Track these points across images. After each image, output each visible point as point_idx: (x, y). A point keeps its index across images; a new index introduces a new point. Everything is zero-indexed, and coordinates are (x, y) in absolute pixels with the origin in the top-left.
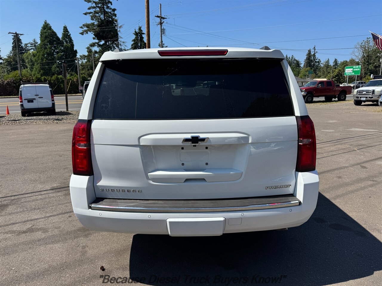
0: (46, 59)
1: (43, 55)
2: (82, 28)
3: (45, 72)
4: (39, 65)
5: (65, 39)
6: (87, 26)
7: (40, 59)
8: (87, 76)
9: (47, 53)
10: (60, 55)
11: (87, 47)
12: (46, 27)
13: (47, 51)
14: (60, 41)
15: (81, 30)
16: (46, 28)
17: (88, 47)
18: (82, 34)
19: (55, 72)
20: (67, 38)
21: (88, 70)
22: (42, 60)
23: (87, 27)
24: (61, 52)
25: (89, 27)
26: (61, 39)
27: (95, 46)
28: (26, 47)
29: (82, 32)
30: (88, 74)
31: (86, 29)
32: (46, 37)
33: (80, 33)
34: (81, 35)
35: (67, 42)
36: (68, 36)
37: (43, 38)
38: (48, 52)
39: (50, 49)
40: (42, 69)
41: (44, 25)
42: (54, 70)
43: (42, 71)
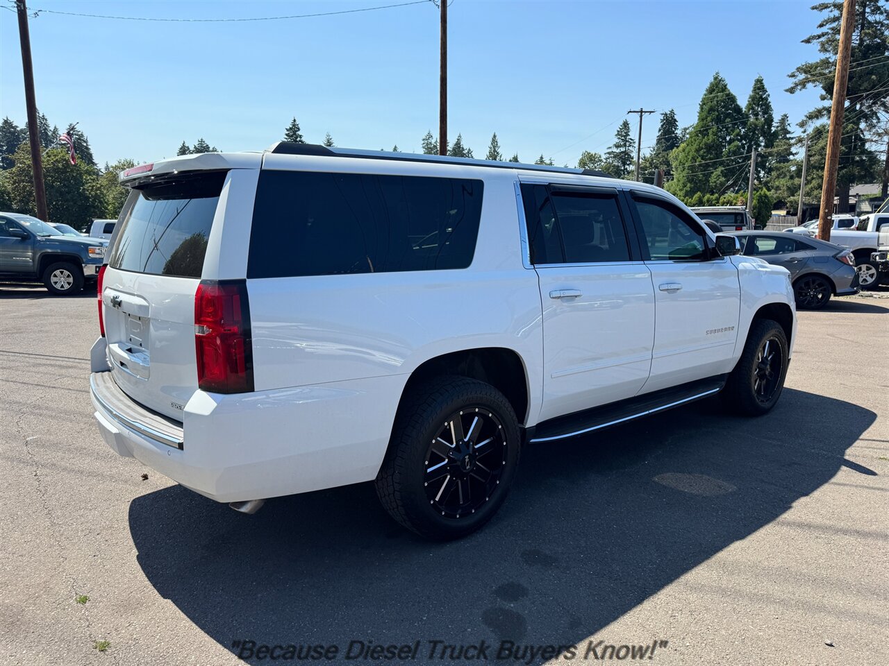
0: (702, 159)
1: (697, 151)
2: (793, 76)
3: (694, 186)
4: (686, 171)
5: (753, 108)
6: (807, 69)
7: (690, 158)
8: (785, 193)
9: (706, 144)
10: (735, 146)
11: (800, 121)
12: (718, 86)
13: (709, 140)
14: (742, 115)
15: (790, 83)
16: (714, 90)
17: (803, 121)
18: (791, 91)
19: (716, 186)
20: (758, 105)
21: (792, 178)
22: (694, 159)
23: (805, 72)
24: (738, 140)
25: (811, 73)
26: (744, 110)
27: (823, 115)
28: (684, 136)
29: (793, 85)
30: (789, 188)
31: (802, 76)
32: (711, 110)
33: (787, 91)
34: (789, 93)
35: (756, 115)
36: (763, 99)
37: (705, 113)
38: (708, 142)
39: (715, 135)
40: (690, 181)
41: (711, 83)
42: (715, 182)
43: (689, 185)
